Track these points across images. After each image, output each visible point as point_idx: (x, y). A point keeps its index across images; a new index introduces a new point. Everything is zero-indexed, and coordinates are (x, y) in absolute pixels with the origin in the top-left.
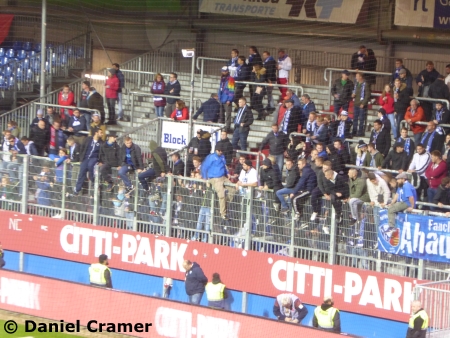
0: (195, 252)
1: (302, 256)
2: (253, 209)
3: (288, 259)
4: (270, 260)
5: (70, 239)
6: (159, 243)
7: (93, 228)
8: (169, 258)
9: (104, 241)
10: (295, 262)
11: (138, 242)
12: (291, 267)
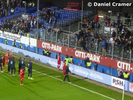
0: (102, 58)
1: (124, 60)
2: (114, 49)
3: (121, 61)
4: (117, 61)
5: (77, 53)
6: (94, 55)
7: (82, 51)
8: (96, 59)
9: (83, 54)
10: (122, 62)
11: (90, 55)
12: (121, 63)
